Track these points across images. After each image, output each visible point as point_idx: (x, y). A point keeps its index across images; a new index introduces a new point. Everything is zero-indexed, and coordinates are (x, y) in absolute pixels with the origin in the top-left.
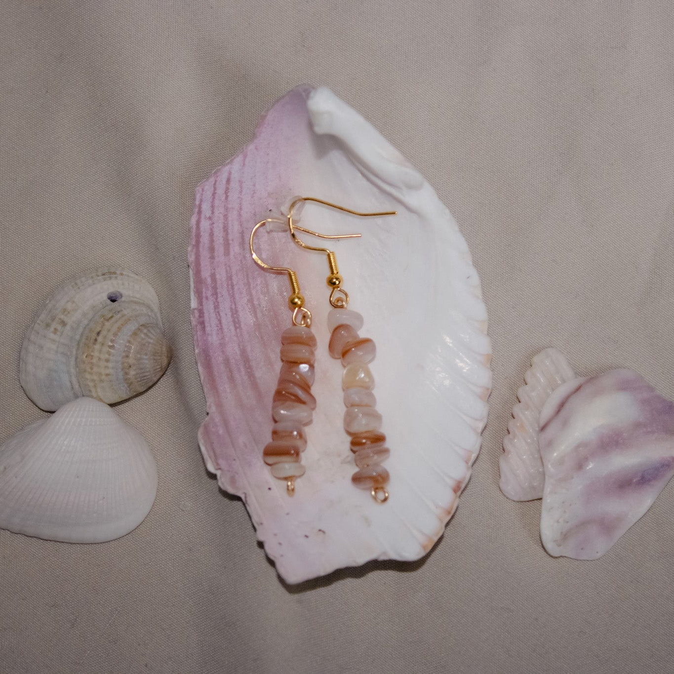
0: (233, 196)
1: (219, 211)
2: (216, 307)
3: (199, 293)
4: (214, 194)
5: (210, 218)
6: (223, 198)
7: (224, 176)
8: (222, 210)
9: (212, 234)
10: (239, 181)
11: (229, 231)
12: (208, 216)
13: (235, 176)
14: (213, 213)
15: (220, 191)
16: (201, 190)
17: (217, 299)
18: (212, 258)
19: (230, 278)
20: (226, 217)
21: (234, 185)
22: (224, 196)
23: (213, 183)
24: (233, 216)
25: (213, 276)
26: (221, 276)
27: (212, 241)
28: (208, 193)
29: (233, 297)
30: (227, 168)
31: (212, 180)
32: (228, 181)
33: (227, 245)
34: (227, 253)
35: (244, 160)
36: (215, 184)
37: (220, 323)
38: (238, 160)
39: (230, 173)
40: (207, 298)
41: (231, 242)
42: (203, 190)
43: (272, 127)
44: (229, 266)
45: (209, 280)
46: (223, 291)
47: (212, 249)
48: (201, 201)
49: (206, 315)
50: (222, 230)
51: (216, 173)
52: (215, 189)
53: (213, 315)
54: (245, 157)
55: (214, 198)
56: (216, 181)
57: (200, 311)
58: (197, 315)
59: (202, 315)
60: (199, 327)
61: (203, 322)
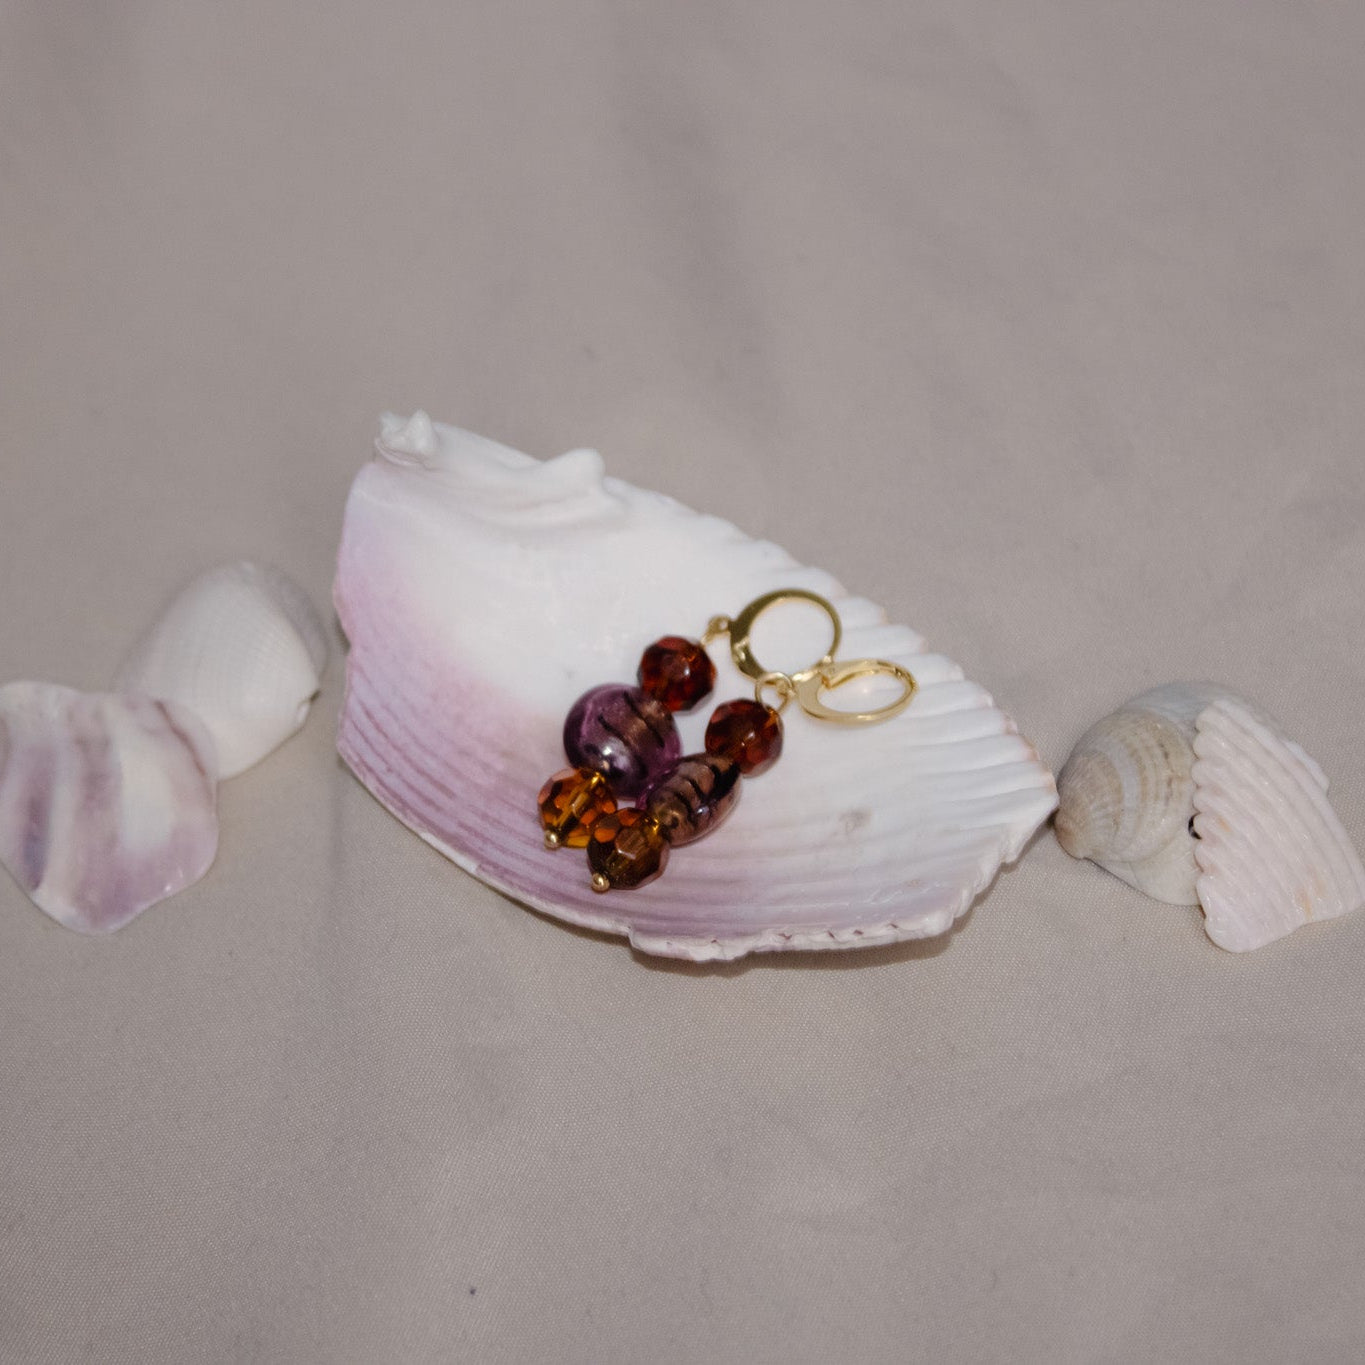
0: (393, 729)
1: (394, 757)
2: (503, 850)
3: (464, 849)
4: (367, 740)
5: (390, 770)
6: (382, 739)
7: (358, 711)
8: (395, 754)
9: (411, 787)
10: (383, 706)
12: (384, 769)
13: (372, 703)
14: (386, 763)
15: (372, 733)
16: (345, 743)
17: (493, 843)
18: (439, 809)
19: (485, 817)
20: (408, 760)
21: (381, 716)
22: (381, 735)
23: (353, 726)
24: (415, 752)
25: (462, 825)
26: (472, 820)
27: (419, 794)
28: (359, 743)
29: (511, 831)
30: (352, 702)
31: (347, 724)
32: (368, 714)
33: (442, 788)
34: (451, 795)
35: (364, 676)
36: (356, 727)
37: (528, 860)
38: (357, 679)
39: (362, 704)
40: (481, 849)
41: (442, 781)
42: (349, 741)
44: (470, 806)
45: (462, 832)
46: (491, 832)
47: (429, 802)
48: (358, 755)
49: (501, 863)
50: (419, 776)
51: (344, 713)
52: (362, 733)
53: (509, 859)
54: (361, 670)
55: (371, 745)
56: (353, 722)
57: (489, 863)
58: (491, 868)
59: (496, 866)
60: (507, 876)
61: (506, 871)
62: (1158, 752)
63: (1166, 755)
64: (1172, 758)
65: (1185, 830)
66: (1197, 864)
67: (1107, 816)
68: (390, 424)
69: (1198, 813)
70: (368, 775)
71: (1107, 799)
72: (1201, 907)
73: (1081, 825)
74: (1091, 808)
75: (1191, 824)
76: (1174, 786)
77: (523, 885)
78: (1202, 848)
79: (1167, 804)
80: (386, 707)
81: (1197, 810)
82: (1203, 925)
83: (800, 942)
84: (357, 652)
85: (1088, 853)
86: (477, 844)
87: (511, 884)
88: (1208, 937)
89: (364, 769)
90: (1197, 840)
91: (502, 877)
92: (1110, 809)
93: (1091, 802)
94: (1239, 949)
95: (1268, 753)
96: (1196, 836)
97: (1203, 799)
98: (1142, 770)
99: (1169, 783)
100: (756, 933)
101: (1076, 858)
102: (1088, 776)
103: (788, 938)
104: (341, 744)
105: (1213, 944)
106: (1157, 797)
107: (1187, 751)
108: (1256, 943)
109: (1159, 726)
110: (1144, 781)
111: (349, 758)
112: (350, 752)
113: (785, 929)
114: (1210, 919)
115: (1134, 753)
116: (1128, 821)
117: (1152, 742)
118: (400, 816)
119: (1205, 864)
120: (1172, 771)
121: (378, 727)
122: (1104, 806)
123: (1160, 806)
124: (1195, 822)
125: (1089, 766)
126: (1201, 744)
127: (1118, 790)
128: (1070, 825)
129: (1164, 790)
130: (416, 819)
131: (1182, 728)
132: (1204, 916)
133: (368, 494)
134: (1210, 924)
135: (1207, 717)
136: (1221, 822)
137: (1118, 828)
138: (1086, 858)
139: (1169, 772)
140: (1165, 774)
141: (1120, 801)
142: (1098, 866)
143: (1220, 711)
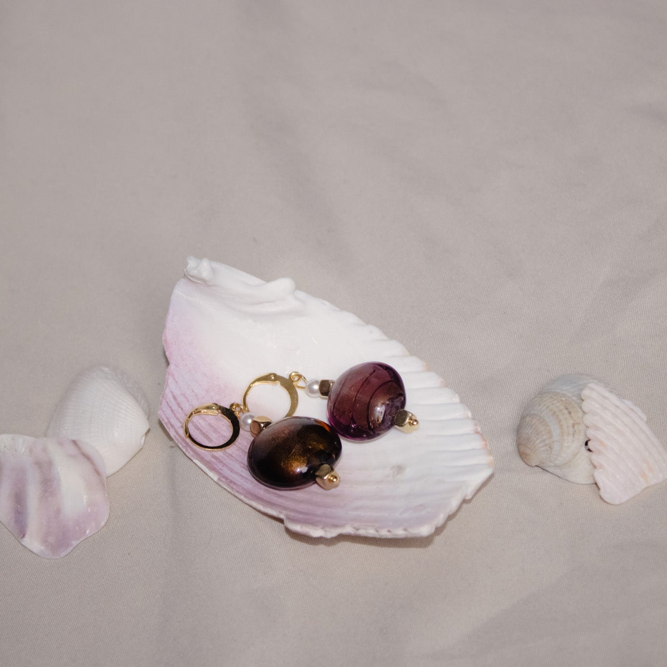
0: (185, 406)
2: (232, 471)
3: (213, 469)
4: (172, 411)
6: (180, 410)
7: (170, 397)
10: (182, 394)
11: (201, 428)
12: (179, 426)
13: (177, 393)
15: (175, 407)
16: (162, 412)
17: (227, 466)
21: (181, 399)
22: (180, 409)
23: (166, 404)
28: (169, 412)
29: (237, 461)
30: (167, 391)
31: (164, 402)
32: (175, 398)
33: (206, 436)
35: (174, 379)
36: (168, 404)
38: (170, 380)
39: (172, 392)
40: (221, 469)
41: (207, 434)
42: (163, 411)
43: (175, 344)
45: (213, 460)
46: (227, 460)
48: (168, 418)
49: (229, 477)
50: (195, 430)
51: (163, 397)
52: (170, 407)
53: (234, 475)
54: (173, 376)
55: (174, 414)
56: (167, 402)
57: (224, 477)
58: (224, 480)
59: (227, 478)
60: (231, 485)
61: (231, 482)
62: (565, 411)
63: (570, 413)
64: (573, 414)
65: (583, 448)
66: (592, 464)
67: (546, 445)
68: (192, 263)
69: (589, 440)
70: (171, 429)
71: (545, 437)
72: (596, 484)
73: (533, 451)
74: (537, 442)
75: (586, 444)
76: (576, 427)
77: (238, 490)
78: (594, 456)
79: (574, 437)
80: (183, 395)
81: (588, 438)
82: (599, 493)
83: (362, 532)
84: (172, 367)
85: (537, 464)
86: (219, 466)
87: (232, 488)
88: (601, 498)
89: (169, 426)
90: (590, 453)
91: (228, 485)
92: (547, 442)
93: (537, 439)
94: (617, 502)
95: (617, 407)
96: (589, 450)
97: (591, 433)
98: (560, 421)
99: (573, 426)
100: (342, 526)
101: (531, 466)
102: (534, 427)
103: (358, 530)
104: (160, 412)
105: (605, 501)
106: (568, 434)
107: (579, 410)
108: (625, 499)
109: (563, 399)
110: (561, 426)
111: (163, 420)
112: (163, 416)
113: (357, 525)
114: (602, 490)
115: (554, 413)
116: (556, 447)
117: (562, 407)
118: (184, 450)
119: (595, 463)
120: (574, 420)
121: (179, 405)
122: (544, 441)
123: (571, 438)
124: (589, 443)
125: (533, 422)
126: (586, 406)
127: (550, 432)
128: (528, 451)
129: (571, 430)
130: (191, 453)
131: (575, 398)
132: (599, 489)
133: (181, 293)
134: (602, 492)
135: (586, 392)
136: (601, 443)
137: (551, 450)
138: (536, 466)
139: (572, 421)
140: (571, 422)
141: (551, 437)
142: (542, 469)
143: (592, 389)
